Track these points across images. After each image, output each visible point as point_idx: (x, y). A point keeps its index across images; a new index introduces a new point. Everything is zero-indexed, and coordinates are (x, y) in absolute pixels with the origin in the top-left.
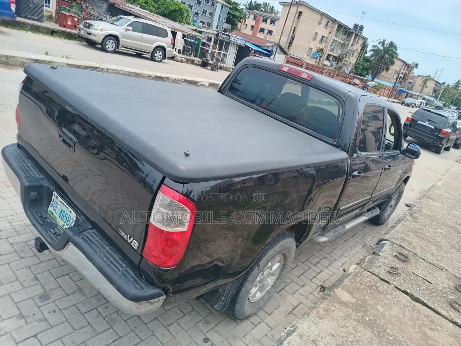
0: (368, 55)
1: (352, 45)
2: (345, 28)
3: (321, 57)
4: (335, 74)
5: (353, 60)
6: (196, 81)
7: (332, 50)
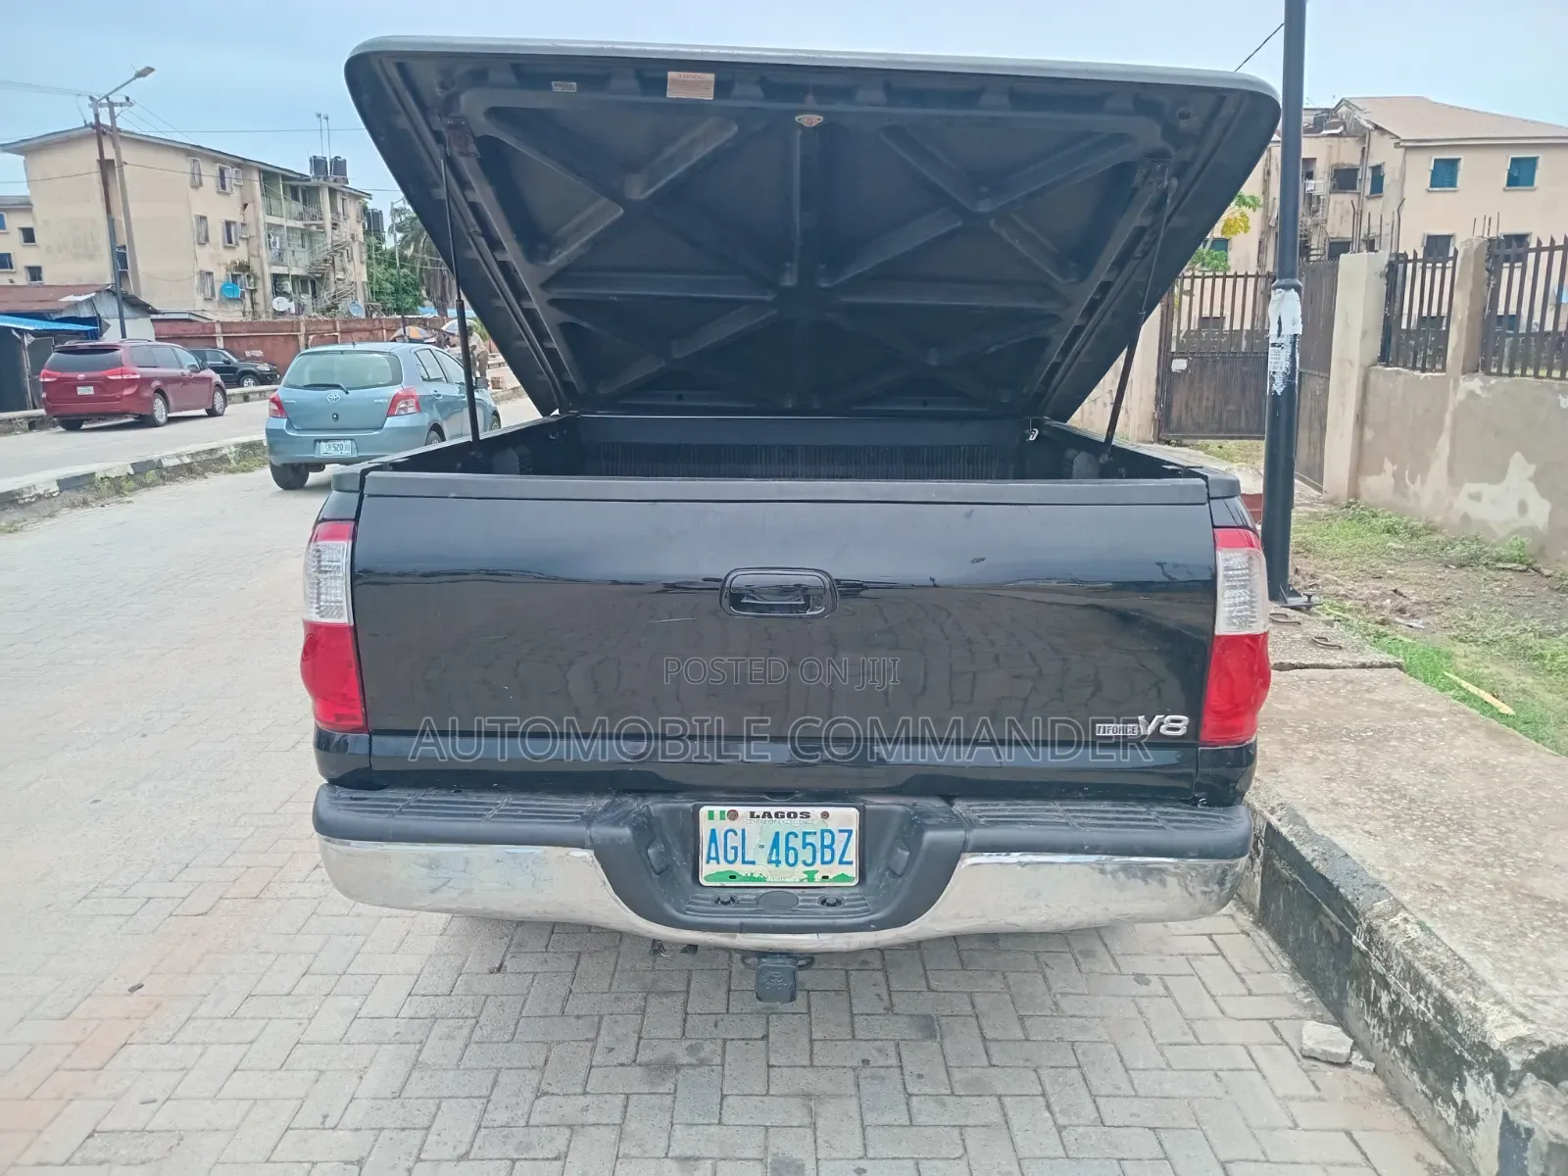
0: (390, 243)
1: (335, 226)
2: (285, 178)
3: (253, 292)
4: (335, 330)
5: (357, 271)
6: (9, 493)
7: (280, 258)
